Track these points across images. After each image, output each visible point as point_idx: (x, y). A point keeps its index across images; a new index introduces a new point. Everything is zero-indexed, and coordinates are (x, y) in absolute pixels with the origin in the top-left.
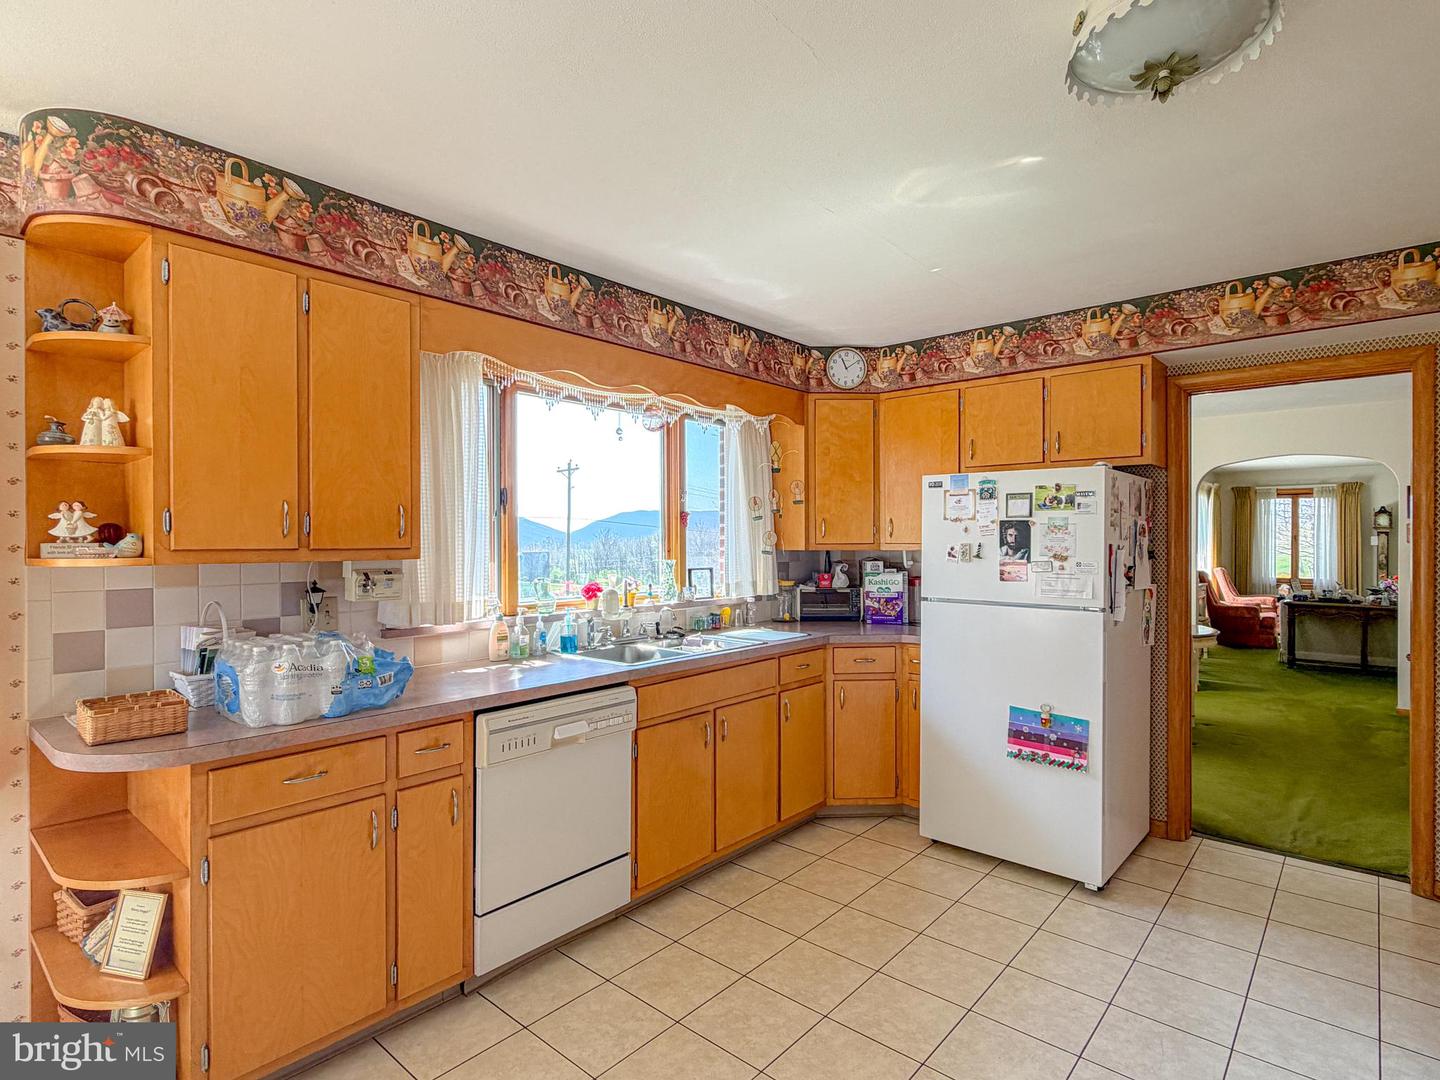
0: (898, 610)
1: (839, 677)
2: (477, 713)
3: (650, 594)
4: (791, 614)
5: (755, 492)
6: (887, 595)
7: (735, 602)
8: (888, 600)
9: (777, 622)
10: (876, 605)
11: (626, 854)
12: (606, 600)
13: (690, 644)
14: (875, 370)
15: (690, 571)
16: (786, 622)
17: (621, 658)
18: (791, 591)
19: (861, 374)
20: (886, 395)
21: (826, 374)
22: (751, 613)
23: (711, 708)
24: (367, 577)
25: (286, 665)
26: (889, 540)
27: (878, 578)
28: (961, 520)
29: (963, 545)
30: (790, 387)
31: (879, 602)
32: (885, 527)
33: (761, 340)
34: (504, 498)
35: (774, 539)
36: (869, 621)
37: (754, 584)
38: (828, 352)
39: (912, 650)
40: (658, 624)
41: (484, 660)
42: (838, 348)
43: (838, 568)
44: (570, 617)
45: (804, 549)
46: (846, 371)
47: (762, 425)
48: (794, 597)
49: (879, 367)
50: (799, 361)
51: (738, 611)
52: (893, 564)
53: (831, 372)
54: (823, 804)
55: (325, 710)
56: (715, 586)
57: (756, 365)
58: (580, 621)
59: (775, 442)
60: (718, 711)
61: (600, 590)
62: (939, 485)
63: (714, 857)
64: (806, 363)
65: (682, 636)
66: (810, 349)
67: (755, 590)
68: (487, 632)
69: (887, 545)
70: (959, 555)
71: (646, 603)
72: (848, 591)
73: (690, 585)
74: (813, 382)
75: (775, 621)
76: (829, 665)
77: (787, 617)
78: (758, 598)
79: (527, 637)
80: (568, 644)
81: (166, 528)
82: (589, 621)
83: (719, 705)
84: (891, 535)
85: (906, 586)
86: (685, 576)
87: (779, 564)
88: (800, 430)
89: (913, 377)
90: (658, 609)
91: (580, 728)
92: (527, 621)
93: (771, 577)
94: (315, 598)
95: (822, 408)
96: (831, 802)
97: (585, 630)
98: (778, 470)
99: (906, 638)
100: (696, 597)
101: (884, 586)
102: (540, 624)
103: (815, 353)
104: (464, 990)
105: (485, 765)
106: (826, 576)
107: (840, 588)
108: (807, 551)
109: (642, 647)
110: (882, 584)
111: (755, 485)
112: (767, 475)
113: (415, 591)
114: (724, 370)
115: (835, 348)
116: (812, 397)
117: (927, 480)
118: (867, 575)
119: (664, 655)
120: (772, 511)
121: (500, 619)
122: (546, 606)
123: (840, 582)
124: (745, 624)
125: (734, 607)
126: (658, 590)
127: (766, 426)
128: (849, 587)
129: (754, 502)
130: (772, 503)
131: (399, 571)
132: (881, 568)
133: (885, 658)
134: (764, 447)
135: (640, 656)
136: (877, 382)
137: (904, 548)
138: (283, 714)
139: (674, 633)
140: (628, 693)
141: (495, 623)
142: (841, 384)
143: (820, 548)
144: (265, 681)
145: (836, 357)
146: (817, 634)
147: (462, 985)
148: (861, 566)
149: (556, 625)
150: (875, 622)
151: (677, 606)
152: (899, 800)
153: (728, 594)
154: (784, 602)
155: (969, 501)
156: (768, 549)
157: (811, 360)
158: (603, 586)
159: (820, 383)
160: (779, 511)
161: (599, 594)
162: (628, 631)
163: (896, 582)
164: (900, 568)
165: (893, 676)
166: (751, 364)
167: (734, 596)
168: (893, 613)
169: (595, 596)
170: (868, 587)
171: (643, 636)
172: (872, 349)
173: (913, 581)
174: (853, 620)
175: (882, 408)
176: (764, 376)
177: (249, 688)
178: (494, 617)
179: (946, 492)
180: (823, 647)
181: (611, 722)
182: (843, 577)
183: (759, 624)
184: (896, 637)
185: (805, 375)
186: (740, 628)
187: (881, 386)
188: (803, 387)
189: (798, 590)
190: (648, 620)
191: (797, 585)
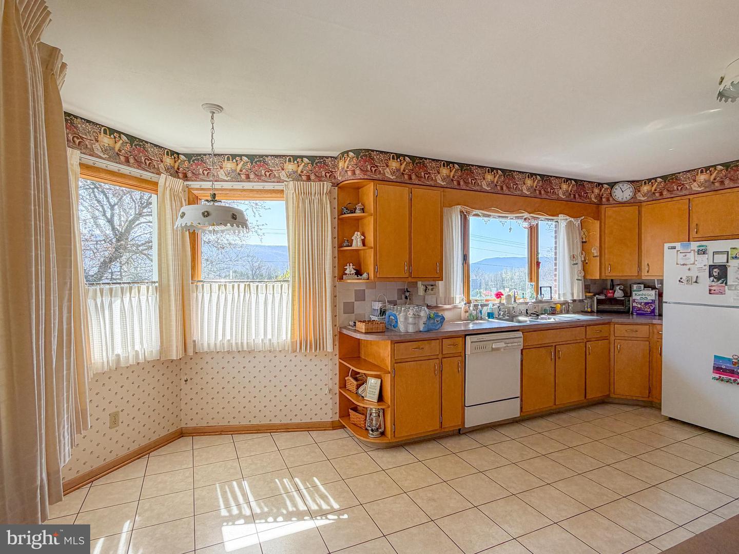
0: (652, 308)
1: (618, 338)
2: (466, 335)
3: (523, 297)
4: (591, 309)
5: (573, 251)
6: (645, 301)
7: (563, 302)
8: (646, 304)
9: (584, 312)
10: (639, 306)
11: (518, 397)
12: (506, 299)
13: (542, 319)
14: (639, 191)
15: (541, 288)
16: (589, 312)
17: (512, 321)
18: (591, 298)
19: (631, 194)
20: (645, 203)
21: (611, 195)
22: (570, 307)
23: (554, 344)
24: (426, 288)
25: (412, 314)
26: (646, 274)
27: (641, 293)
28: (686, 265)
29: (687, 277)
30: (591, 203)
31: (641, 304)
32: (645, 268)
33: (577, 183)
34: (465, 258)
35: (583, 274)
36: (634, 314)
37: (573, 294)
38: (612, 185)
39: (658, 327)
40: (527, 310)
41: (460, 320)
42: (618, 182)
43: (618, 288)
44: (491, 305)
45: (599, 278)
46: (623, 194)
47: (577, 222)
48: (593, 301)
49: (641, 189)
50: (596, 191)
51: (564, 306)
52: (649, 286)
53: (613, 195)
54: (608, 396)
55: (421, 329)
56: (552, 295)
57: (575, 195)
58: (495, 307)
59: (584, 230)
60: (557, 346)
61: (502, 295)
62: (674, 248)
63: (554, 407)
64: (601, 191)
65: (538, 315)
66: (602, 184)
67: (573, 297)
68: (460, 309)
69: (645, 276)
70: (685, 282)
71: (521, 301)
72: (623, 299)
73: (541, 294)
74: (604, 200)
75: (582, 312)
76: (612, 332)
77: (589, 310)
78: (574, 301)
79: (475, 312)
80: (490, 315)
81: (376, 270)
82: (499, 307)
83: (558, 343)
84: (648, 272)
85: (657, 297)
86: (538, 290)
87: (585, 285)
88: (597, 223)
89: (661, 194)
90: (527, 303)
91: (502, 345)
92: (475, 306)
93: (581, 291)
94: (407, 294)
95: (609, 212)
96: (612, 395)
97: (497, 310)
98: (585, 242)
99: (655, 322)
100: (544, 299)
101: (644, 297)
102: (480, 307)
103: (606, 186)
104: (460, 432)
105: (469, 353)
106: (611, 291)
107: (618, 297)
108: (600, 279)
109: (521, 318)
110: (642, 296)
111: (573, 249)
112: (579, 245)
113: (439, 292)
114: (559, 199)
115: (616, 183)
116: (604, 207)
117: (667, 245)
118: (635, 291)
119: (530, 321)
120: (582, 261)
121: (465, 304)
122: (481, 300)
123: (619, 294)
124: (568, 312)
125: (562, 304)
126: (528, 296)
127: (579, 222)
128: (623, 297)
129: (573, 257)
130: (581, 257)
131: (435, 285)
132: (642, 288)
133: (644, 331)
134: (578, 231)
135: (519, 322)
136: (640, 197)
137: (656, 278)
138: (411, 329)
139: (534, 314)
140: (520, 334)
141: (464, 306)
142: (620, 200)
143: (608, 278)
144: (406, 318)
145: (617, 187)
146: (606, 318)
147: (460, 430)
148: (631, 287)
149: (485, 308)
150: (638, 314)
151: (534, 303)
152: (650, 399)
153: (559, 298)
154: (587, 304)
155: (691, 257)
156: (580, 278)
157: (603, 189)
158: (503, 293)
159: (608, 200)
160: (585, 261)
161: (502, 296)
162: (514, 312)
163: (651, 295)
164: (654, 288)
165: (648, 339)
166: (572, 196)
167: (562, 299)
168: (649, 310)
169: (500, 297)
170: (634, 297)
171: (521, 314)
172: (638, 181)
173: (660, 295)
174: (627, 313)
175: (643, 210)
176: (578, 200)
177: (401, 320)
178: (463, 303)
179: (678, 251)
180: (609, 323)
181: (513, 344)
182: (620, 291)
183: (574, 313)
184: (650, 321)
185: (600, 197)
186: (565, 313)
187: (643, 199)
188: (599, 203)
189: (595, 298)
190: (523, 308)
191: (595, 295)
